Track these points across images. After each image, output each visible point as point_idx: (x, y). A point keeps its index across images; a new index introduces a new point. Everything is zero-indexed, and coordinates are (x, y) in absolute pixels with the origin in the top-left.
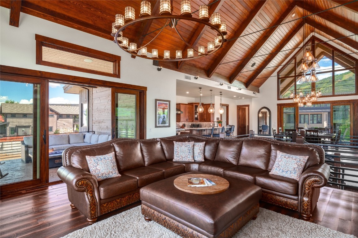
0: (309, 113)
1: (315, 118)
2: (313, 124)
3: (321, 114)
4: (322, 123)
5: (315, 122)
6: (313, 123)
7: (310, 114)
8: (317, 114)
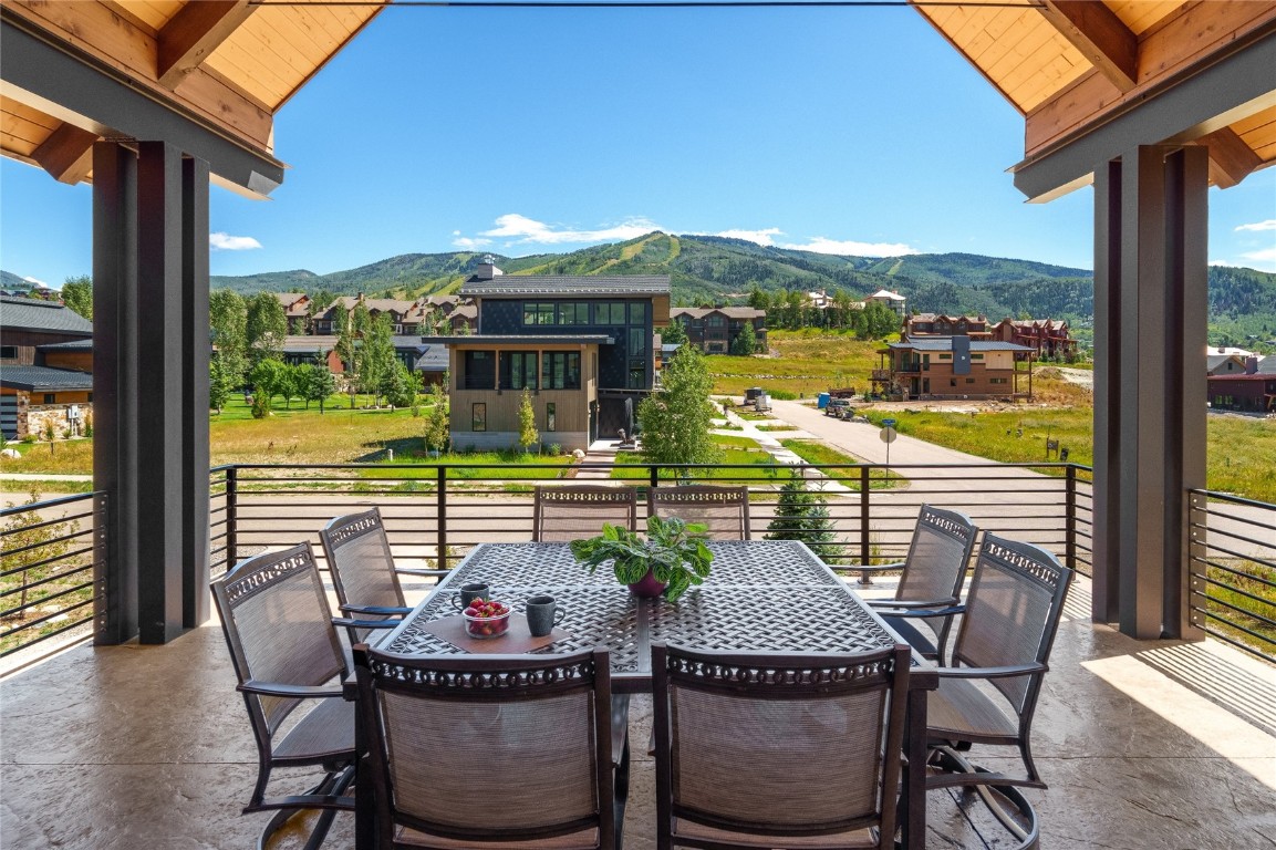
0: (540, 348)
1: (560, 367)
2: (553, 392)
3: (579, 352)
4: (579, 388)
5: (560, 383)
6: (552, 387)
7: (544, 352)
8: (567, 353)
